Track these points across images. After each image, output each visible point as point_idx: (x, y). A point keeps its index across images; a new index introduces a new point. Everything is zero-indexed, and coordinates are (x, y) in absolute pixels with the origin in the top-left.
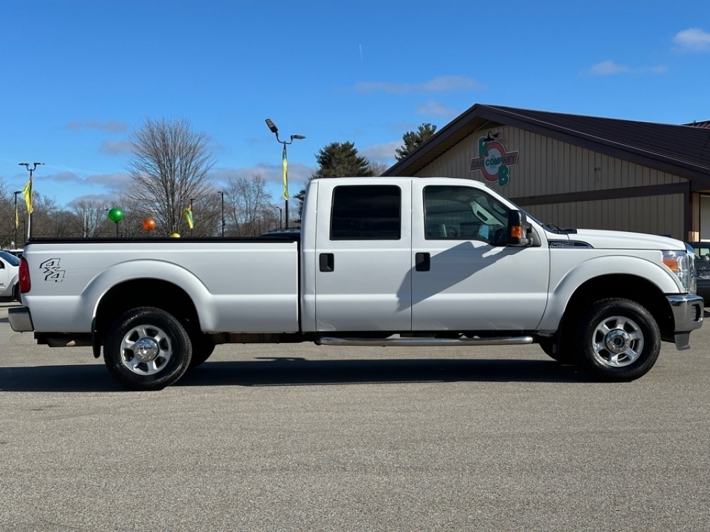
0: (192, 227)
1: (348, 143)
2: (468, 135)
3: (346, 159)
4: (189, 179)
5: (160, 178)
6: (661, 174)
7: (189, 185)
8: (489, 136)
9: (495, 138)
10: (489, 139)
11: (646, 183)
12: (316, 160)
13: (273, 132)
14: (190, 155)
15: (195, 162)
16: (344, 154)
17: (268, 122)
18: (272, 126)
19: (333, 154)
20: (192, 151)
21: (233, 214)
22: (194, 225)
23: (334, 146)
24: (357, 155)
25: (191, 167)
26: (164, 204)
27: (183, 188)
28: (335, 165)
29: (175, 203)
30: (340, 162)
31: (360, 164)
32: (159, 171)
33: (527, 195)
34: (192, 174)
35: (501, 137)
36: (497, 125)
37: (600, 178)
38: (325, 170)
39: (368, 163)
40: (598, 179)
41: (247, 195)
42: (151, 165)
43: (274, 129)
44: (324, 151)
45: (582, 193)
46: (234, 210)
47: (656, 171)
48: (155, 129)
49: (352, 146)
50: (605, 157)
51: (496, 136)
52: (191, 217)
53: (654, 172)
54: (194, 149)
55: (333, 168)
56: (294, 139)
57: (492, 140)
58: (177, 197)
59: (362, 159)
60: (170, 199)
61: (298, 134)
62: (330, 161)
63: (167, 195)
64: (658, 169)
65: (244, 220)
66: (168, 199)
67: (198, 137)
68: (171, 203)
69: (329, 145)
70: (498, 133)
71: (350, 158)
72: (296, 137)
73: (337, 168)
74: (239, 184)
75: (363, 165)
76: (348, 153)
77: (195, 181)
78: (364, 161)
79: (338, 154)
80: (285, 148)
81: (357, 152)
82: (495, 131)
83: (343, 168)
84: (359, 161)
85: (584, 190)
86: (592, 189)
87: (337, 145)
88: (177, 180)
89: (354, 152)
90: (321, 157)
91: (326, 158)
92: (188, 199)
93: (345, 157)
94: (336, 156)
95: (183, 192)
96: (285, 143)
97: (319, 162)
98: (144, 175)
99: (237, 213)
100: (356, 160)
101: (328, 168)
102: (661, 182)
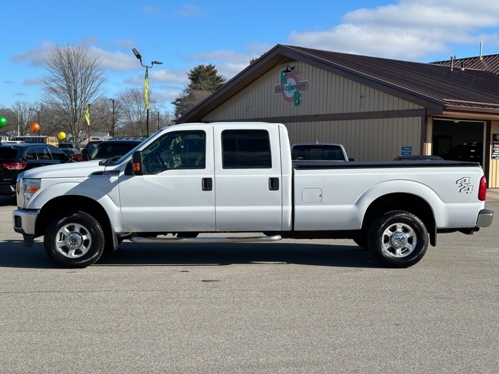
0: (89, 124)
1: (210, 66)
2: (273, 67)
3: (209, 77)
4: (88, 89)
5: (66, 88)
6: (406, 102)
7: (87, 94)
8: (287, 69)
9: (292, 70)
10: (287, 71)
11: (395, 109)
12: (188, 77)
13: (138, 58)
14: (88, 72)
15: (92, 76)
16: (208, 73)
17: (134, 51)
18: (137, 54)
19: (199, 73)
20: (89, 69)
21: (128, 114)
22: (90, 124)
23: (201, 67)
24: (218, 74)
25: (89, 81)
26: (69, 106)
27: (83, 95)
28: (201, 81)
29: (77, 107)
30: (204, 79)
31: (219, 80)
32: (65, 83)
33: (313, 114)
34: (90, 86)
35: (296, 70)
36: (294, 61)
37: (364, 103)
38: (194, 85)
39: (225, 80)
40: (362, 104)
41: (138, 101)
42: (59, 78)
43: (139, 57)
44: (193, 70)
45: (351, 114)
46: (129, 112)
47: (402, 100)
48: (62, 51)
49: (213, 67)
50: (368, 88)
51: (292, 68)
52: (89, 116)
53: (401, 100)
54: (91, 68)
55: (200, 83)
56: (154, 64)
57: (290, 71)
58: (78, 102)
59: (221, 77)
60: (74, 104)
61: (157, 61)
62: (197, 78)
63: (71, 101)
64: (404, 99)
65: (136, 119)
66: (72, 103)
67: (94, 59)
68: (74, 107)
69: (197, 66)
70: (294, 67)
71: (212, 76)
72: (155, 62)
73: (202, 84)
74: (133, 92)
75: (221, 81)
76: (210, 72)
77: (92, 90)
78: (222, 78)
79: (203, 73)
80: (147, 71)
81: (217, 72)
82: (292, 65)
83: (207, 83)
84: (218, 78)
85: (352, 112)
86: (358, 111)
87: (203, 66)
88: (79, 90)
89: (215, 72)
90: (192, 75)
91: (194, 76)
92: (87, 104)
93: (208, 75)
94: (202, 74)
95: (83, 99)
96: (147, 67)
97: (190, 78)
98: (54, 85)
99: (131, 113)
100: (216, 78)
101: (196, 83)
102: (406, 108)
